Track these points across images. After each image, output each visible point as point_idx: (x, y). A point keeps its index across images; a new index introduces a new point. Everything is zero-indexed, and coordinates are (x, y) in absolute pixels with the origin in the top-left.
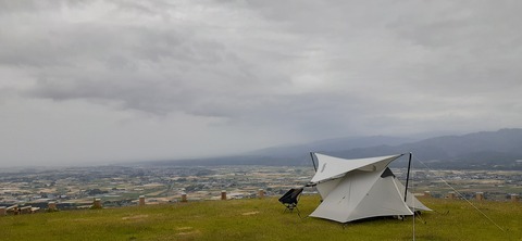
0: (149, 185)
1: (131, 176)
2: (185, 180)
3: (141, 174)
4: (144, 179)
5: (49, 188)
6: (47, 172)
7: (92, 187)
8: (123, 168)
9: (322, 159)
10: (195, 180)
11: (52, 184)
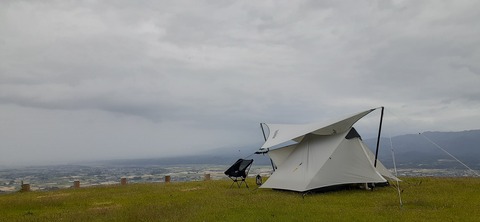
0: (107, 183)
1: (89, 175)
2: (140, 178)
3: (98, 173)
4: (101, 178)
5: (8, 186)
6: (7, 171)
7: (51, 185)
8: (81, 167)
9: (273, 128)
10: (150, 179)
11: (11, 183)
